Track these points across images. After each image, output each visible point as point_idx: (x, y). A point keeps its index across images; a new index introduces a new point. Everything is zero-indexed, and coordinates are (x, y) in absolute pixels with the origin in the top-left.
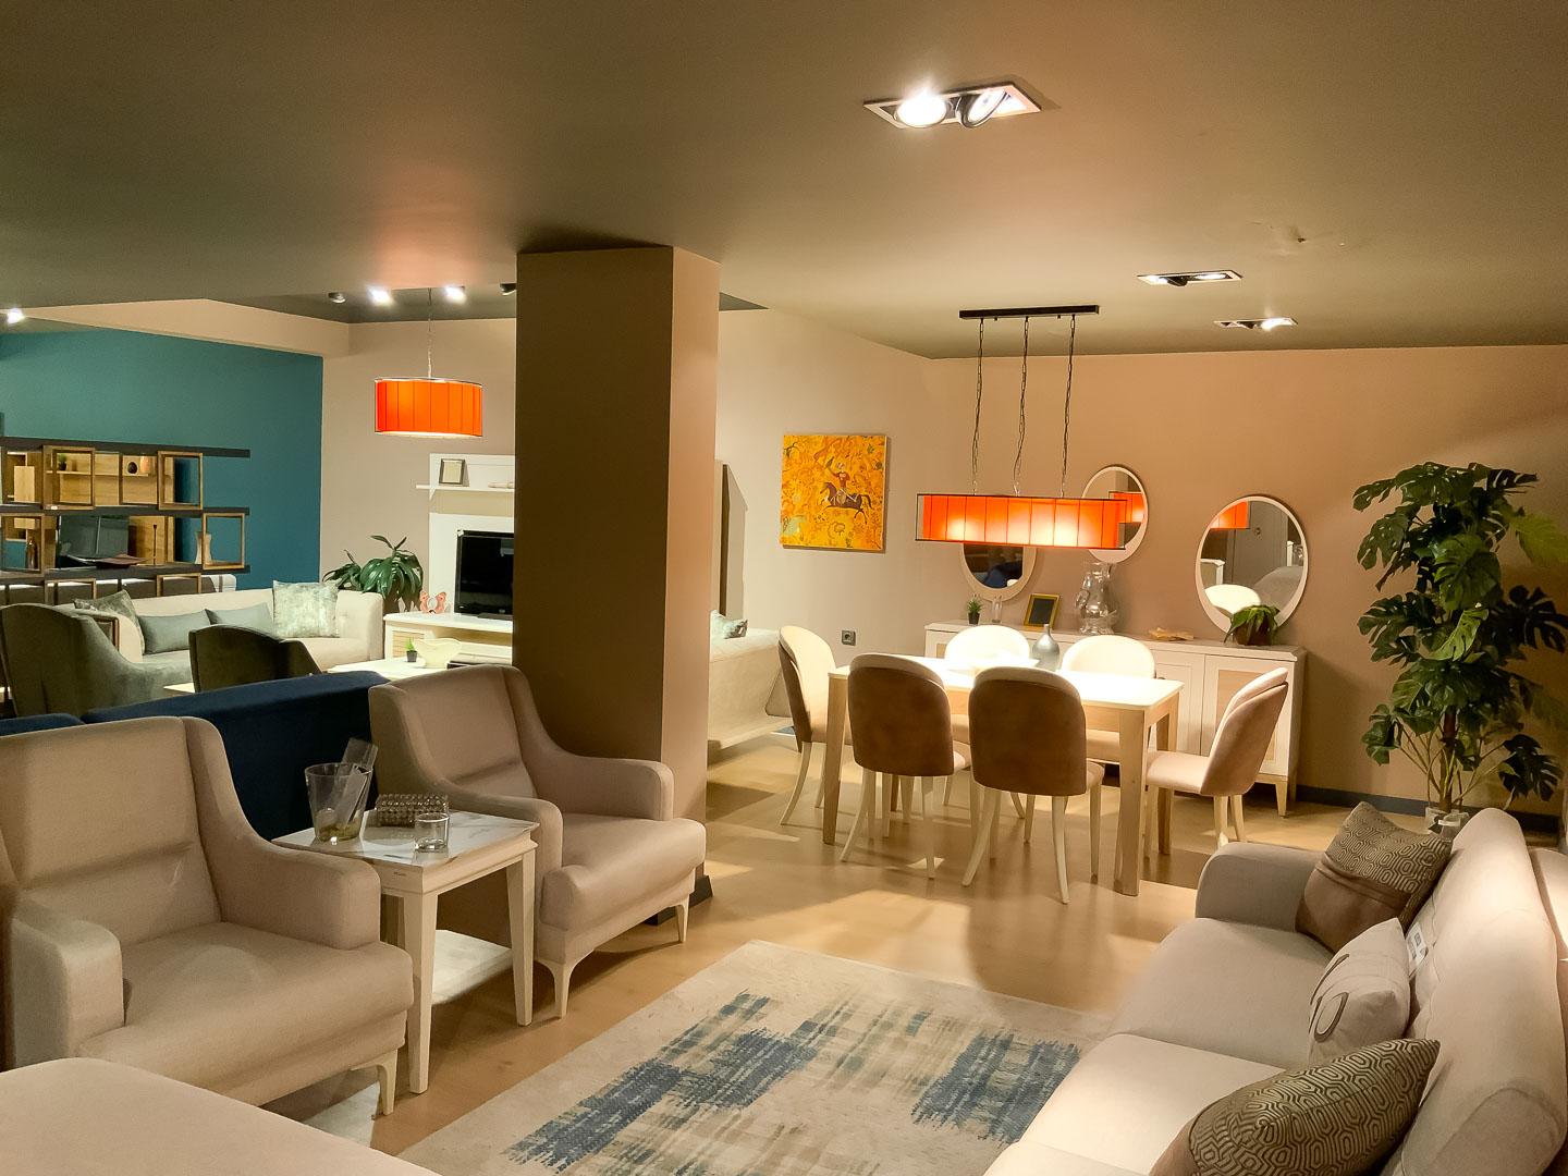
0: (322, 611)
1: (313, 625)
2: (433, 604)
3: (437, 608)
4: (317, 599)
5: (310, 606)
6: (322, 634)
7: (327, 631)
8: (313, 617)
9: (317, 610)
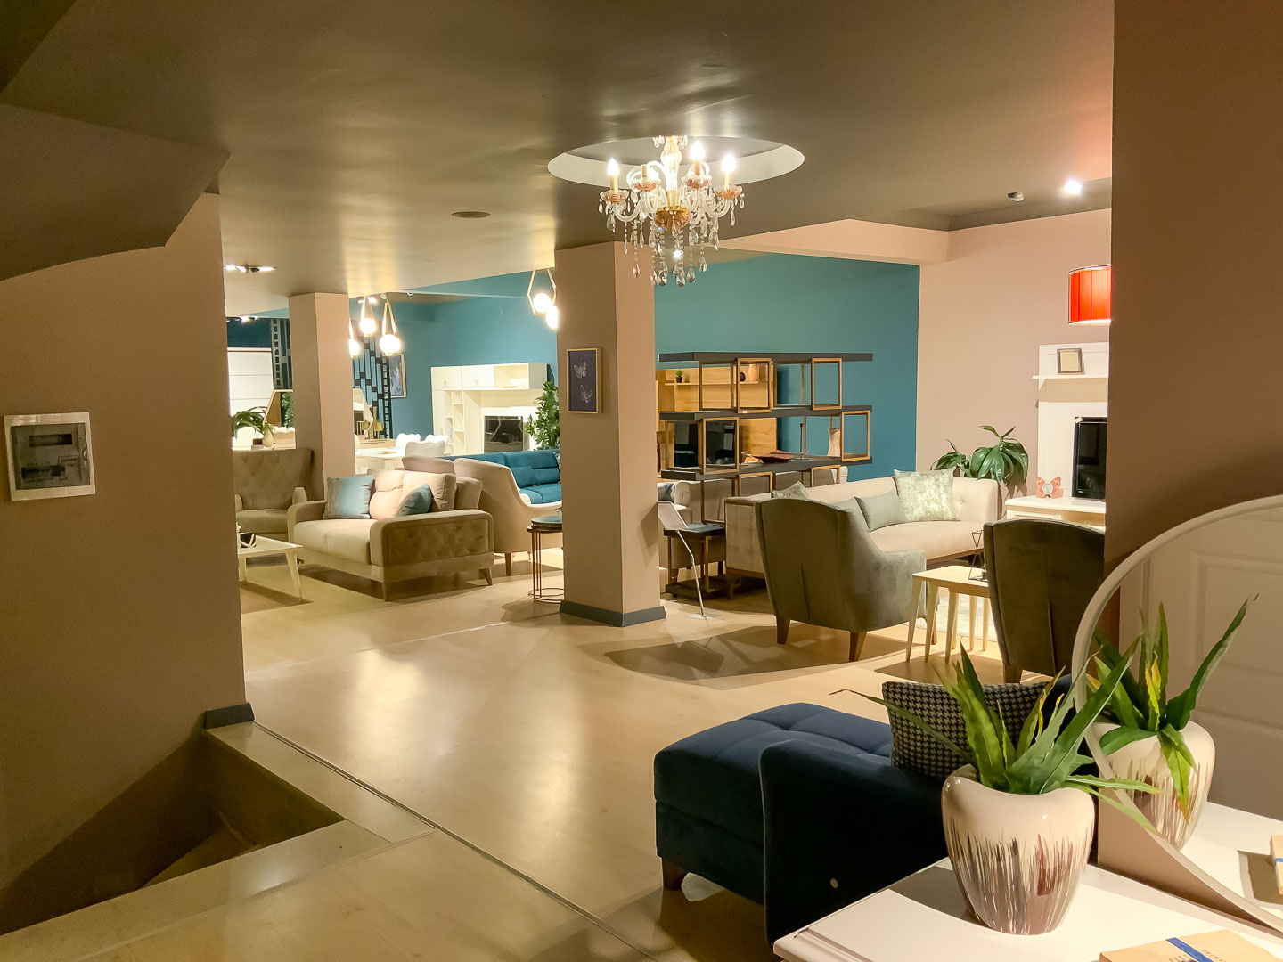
0: (944, 497)
1: (937, 510)
2: (1048, 489)
3: (1053, 493)
4: (938, 486)
5: (932, 492)
6: (945, 518)
7: (950, 515)
8: (936, 502)
9: (940, 496)
